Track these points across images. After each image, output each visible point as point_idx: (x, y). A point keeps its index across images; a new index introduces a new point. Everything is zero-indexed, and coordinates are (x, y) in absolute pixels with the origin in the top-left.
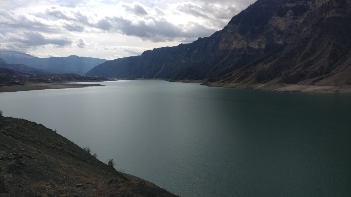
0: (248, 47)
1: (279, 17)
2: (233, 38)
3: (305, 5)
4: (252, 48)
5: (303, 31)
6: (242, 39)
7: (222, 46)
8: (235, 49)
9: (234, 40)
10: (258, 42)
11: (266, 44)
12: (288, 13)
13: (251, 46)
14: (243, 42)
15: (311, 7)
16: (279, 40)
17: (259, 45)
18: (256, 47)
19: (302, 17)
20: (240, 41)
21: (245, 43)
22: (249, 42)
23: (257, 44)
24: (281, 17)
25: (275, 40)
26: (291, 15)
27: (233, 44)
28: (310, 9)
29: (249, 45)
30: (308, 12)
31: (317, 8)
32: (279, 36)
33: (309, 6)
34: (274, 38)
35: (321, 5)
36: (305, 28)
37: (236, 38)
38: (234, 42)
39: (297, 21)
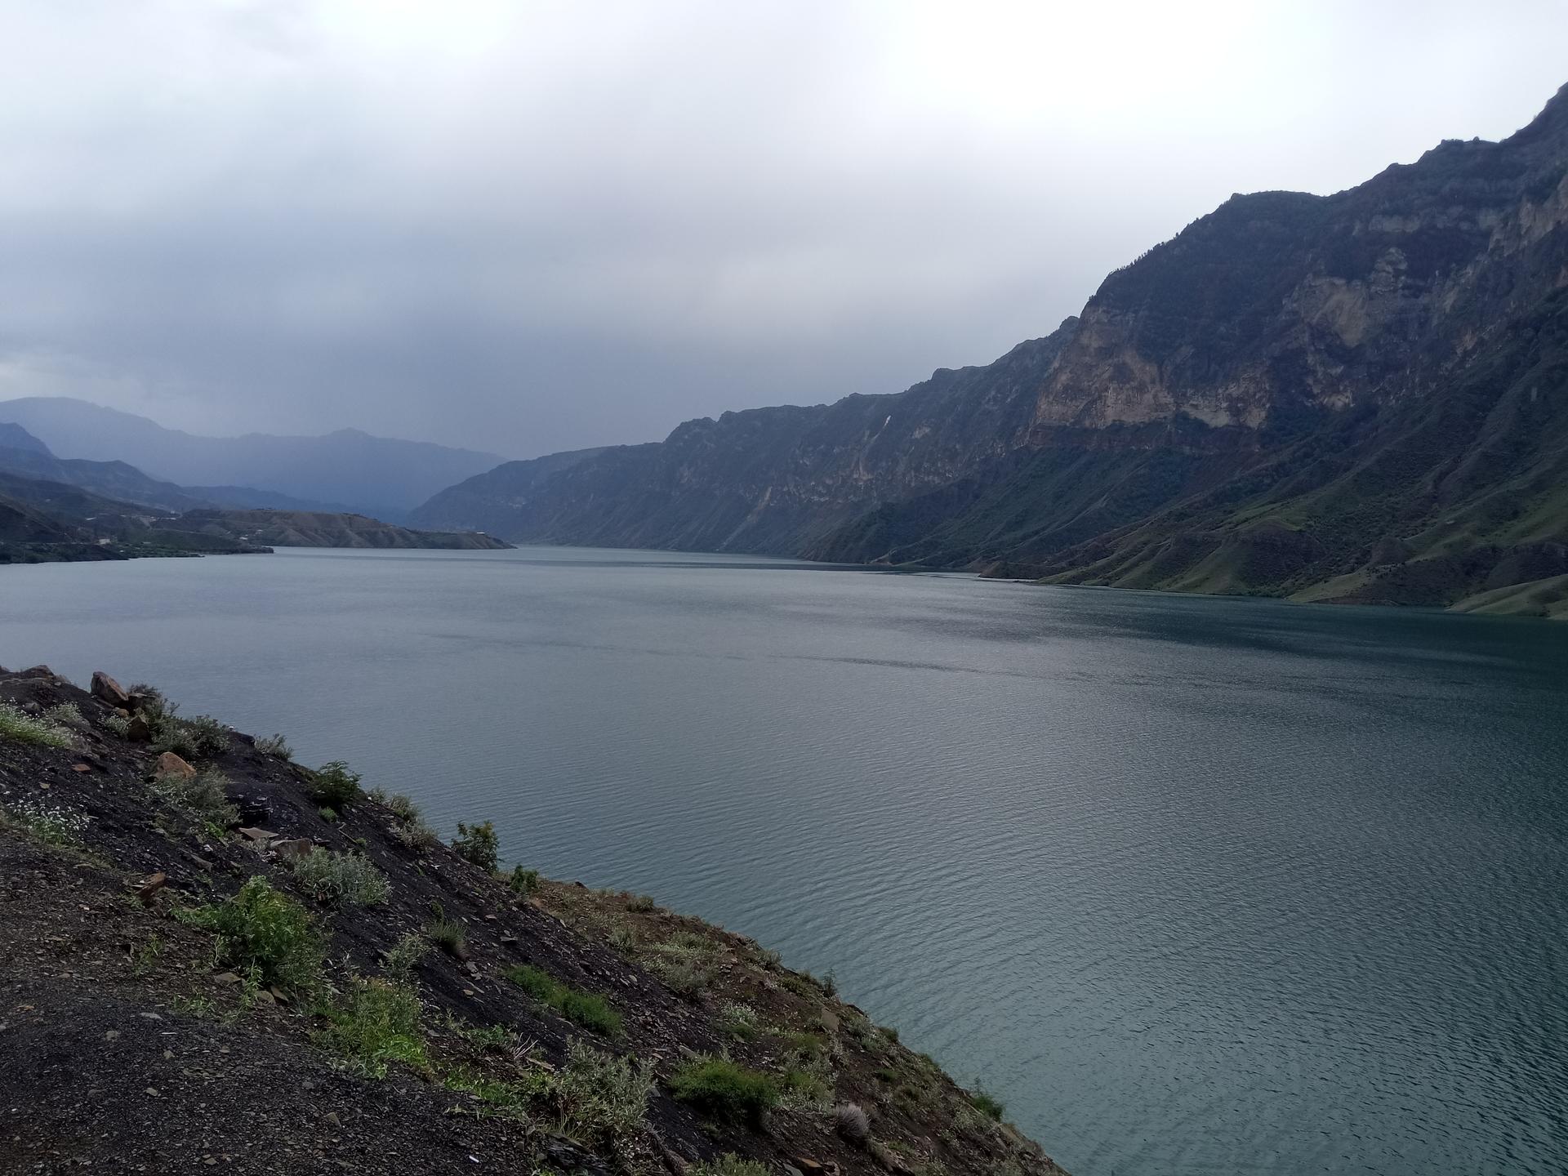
0: (1182, 419)
1: (1339, 282)
2: (1106, 375)
3: (1465, 226)
4: (1201, 426)
5: (1459, 351)
6: (1153, 382)
7: (1050, 410)
8: (1117, 428)
9: (1112, 386)
10: (1229, 398)
11: (1268, 406)
12: (1381, 264)
13: (1193, 413)
14: (1155, 397)
15: (1496, 236)
16: (1338, 392)
17: (1235, 412)
18: (1222, 420)
19: (1449, 283)
20: (1141, 389)
21: (1167, 399)
22: (1184, 395)
23: (1224, 405)
24: (1349, 283)
25: (1316, 391)
26: (1397, 274)
27: (1109, 402)
28: (1491, 246)
29: (1186, 408)
30: (1483, 259)
31: (1526, 243)
32: (1339, 370)
33: (1487, 234)
34: (1310, 381)
35: (1550, 228)
36: (1467, 337)
37: (1122, 374)
38: (1111, 396)
39: (1424, 299)
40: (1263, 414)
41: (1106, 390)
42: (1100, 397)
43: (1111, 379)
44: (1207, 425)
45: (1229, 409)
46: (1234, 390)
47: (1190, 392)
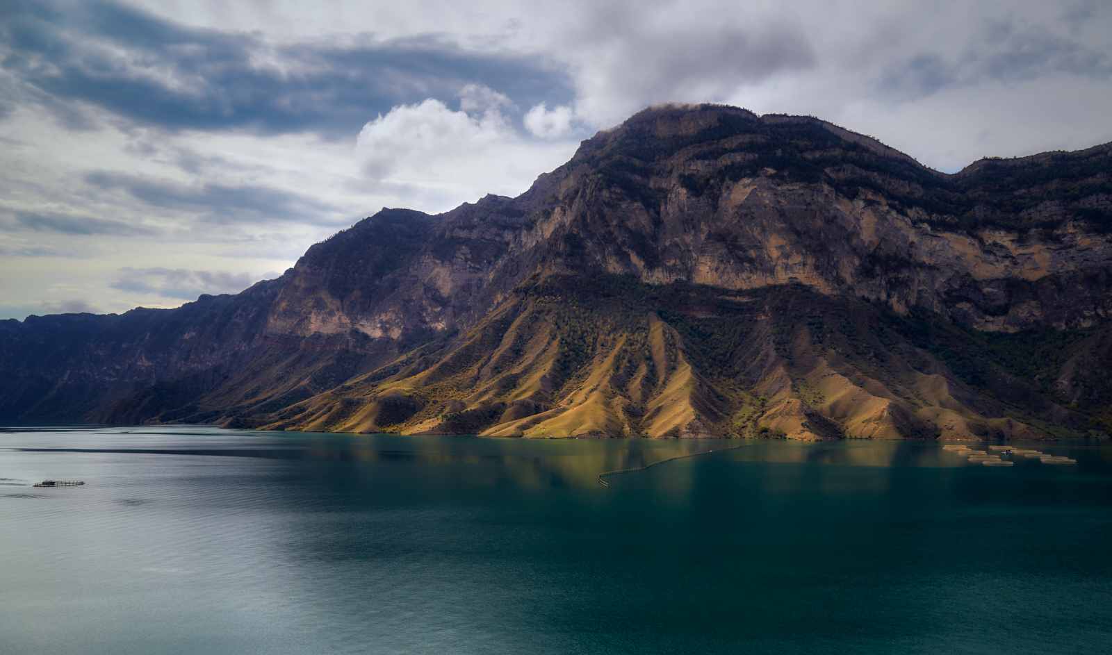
0: (355, 332)
1: (438, 262)
2: (310, 304)
3: (498, 239)
4: (366, 337)
5: (495, 302)
6: (338, 310)
7: (276, 324)
8: (318, 336)
9: (314, 311)
10: (381, 322)
11: (402, 327)
12: (458, 255)
13: (362, 330)
14: (339, 319)
15: (511, 245)
16: (438, 321)
17: (385, 330)
18: (377, 334)
19: (491, 267)
20: (331, 314)
21: (346, 320)
22: (356, 319)
23: (379, 325)
24: (443, 262)
25: (427, 320)
26: (466, 260)
27: (312, 321)
28: (509, 250)
29: (358, 326)
30: (506, 257)
31: (524, 250)
32: (439, 309)
33: (508, 244)
34: (424, 314)
35: (534, 244)
36: (499, 296)
37: (319, 305)
38: (313, 318)
39: (480, 275)
40: (400, 332)
41: (310, 313)
42: (307, 318)
43: (313, 307)
44: (370, 336)
45: (381, 327)
46: (384, 317)
47: (359, 317)
